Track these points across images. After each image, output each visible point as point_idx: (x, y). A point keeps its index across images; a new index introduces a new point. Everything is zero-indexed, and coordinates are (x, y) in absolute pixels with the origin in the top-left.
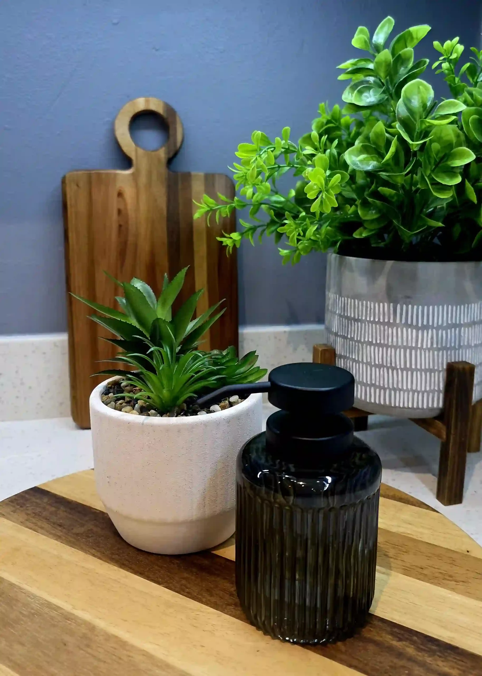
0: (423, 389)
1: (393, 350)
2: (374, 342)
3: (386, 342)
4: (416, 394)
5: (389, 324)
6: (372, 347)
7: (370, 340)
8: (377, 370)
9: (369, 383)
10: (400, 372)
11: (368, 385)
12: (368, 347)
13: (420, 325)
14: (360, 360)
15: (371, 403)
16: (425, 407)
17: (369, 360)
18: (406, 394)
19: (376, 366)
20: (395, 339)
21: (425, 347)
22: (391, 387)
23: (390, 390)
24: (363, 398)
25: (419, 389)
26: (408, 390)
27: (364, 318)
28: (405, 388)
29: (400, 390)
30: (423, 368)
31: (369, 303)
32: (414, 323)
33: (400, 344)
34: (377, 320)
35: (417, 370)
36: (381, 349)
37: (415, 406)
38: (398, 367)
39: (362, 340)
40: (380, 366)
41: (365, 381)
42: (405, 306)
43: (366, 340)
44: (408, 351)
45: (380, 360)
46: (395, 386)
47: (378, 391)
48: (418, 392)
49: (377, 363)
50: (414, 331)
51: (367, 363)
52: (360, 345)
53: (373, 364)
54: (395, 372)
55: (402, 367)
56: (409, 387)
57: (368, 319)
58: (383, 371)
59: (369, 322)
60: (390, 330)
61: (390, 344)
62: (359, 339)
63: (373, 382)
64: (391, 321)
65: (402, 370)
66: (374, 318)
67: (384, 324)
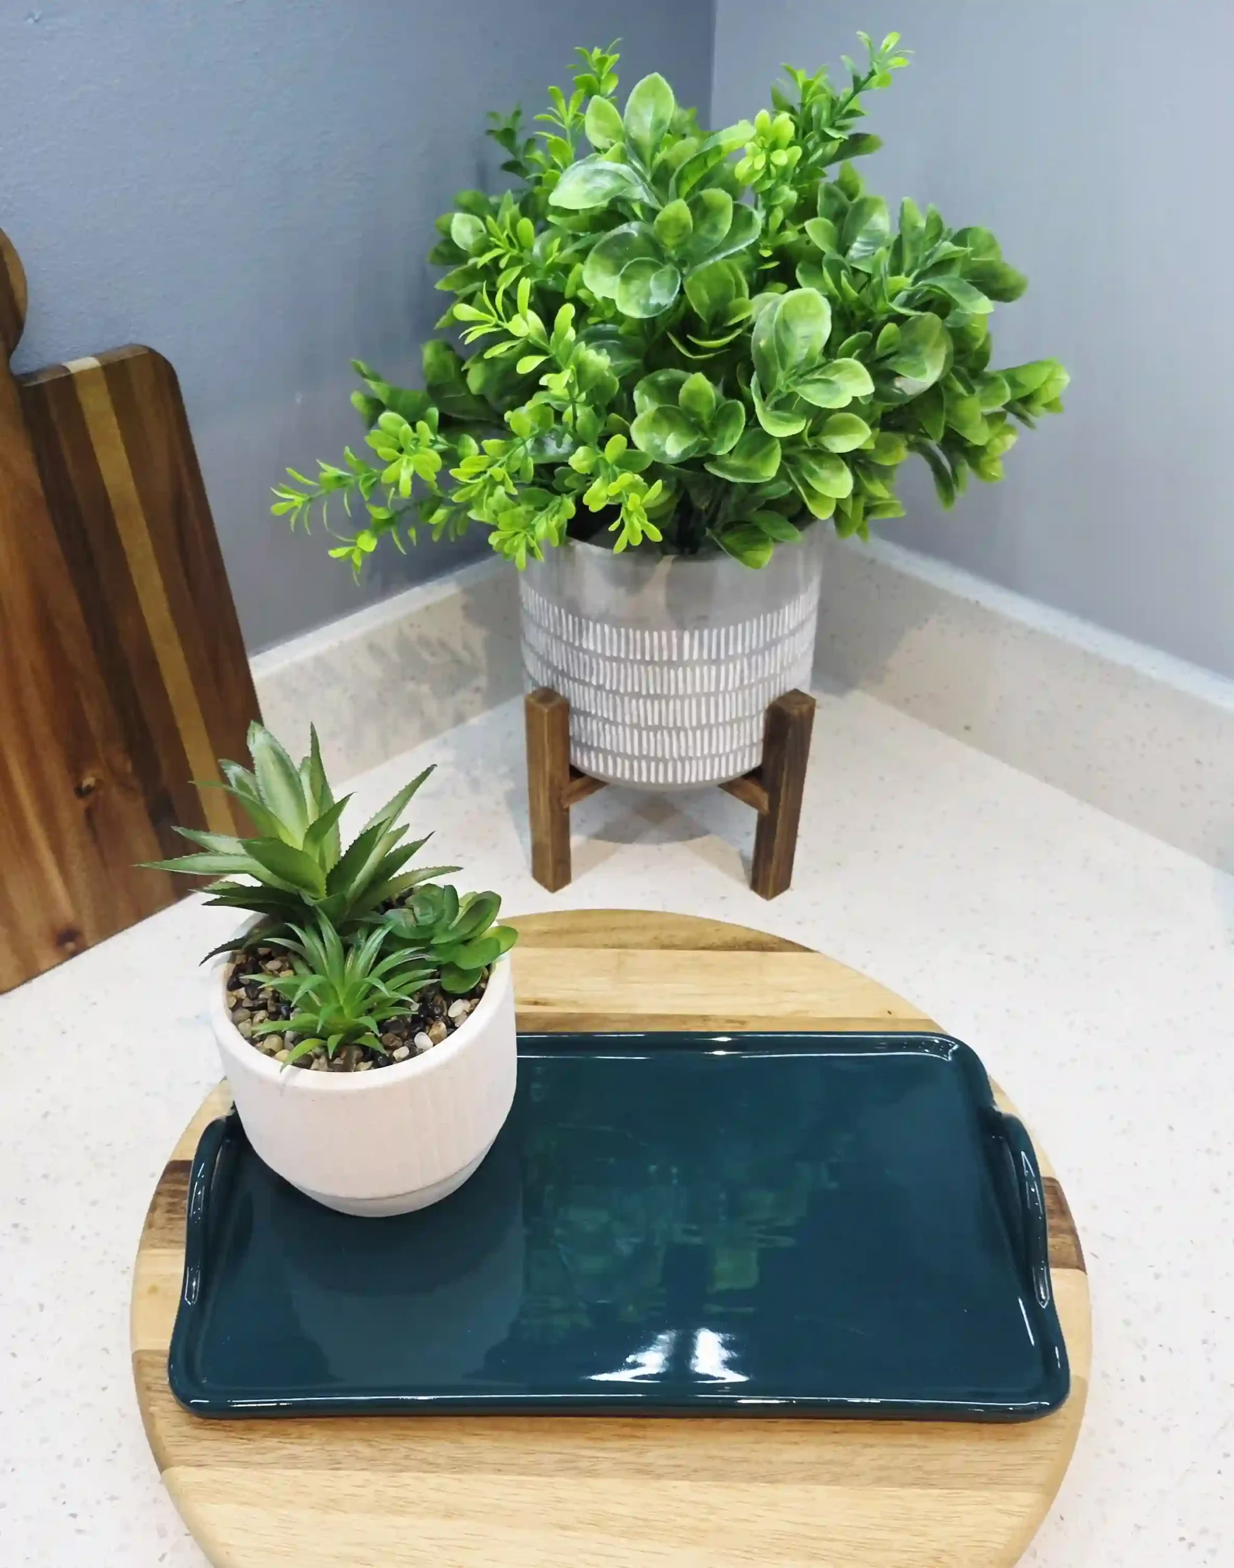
1: (678, 703)
2: (644, 692)
3: (665, 692)
4: (717, 760)
5: (670, 663)
7: (637, 689)
10: (690, 733)
11: (636, 758)
12: (634, 702)
13: (722, 656)
14: (619, 720)
15: (640, 783)
16: (731, 773)
18: (701, 763)
19: (648, 728)
20: (681, 685)
21: (730, 687)
22: (675, 755)
23: (675, 761)
24: (627, 776)
25: (721, 751)
26: (704, 757)
27: (623, 655)
28: (699, 754)
29: (690, 759)
30: (728, 719)
31: (631, 631)
32: (714, 656)
33: (689, 691)
34: (647, 658)
35: (717, 724)
36: (656, 702)
37: (715, 776)
38: (687, 724)
39: (622, 690)
40: (655, 729)
41: (629, 751)
42: (696, 634)
43: (629, 689)
44: (703, 700)
45: (656, 719)
46: (683, 755)
47: (653, 764)
48: (721, 756)
50: (714, 668)
51: (633, 726)
52: (617, 698)
53: (643, 725)
55: (694, 723)
57: (631, 657)
58: (662, 736)
59: (633, 662)
60: (672, 673)
61: (673, 692)
62: (614, 688)
63: (645, 753)
64: (675, 658)
65: (694, 730)
66: (643, 654)
67: (661, 664)
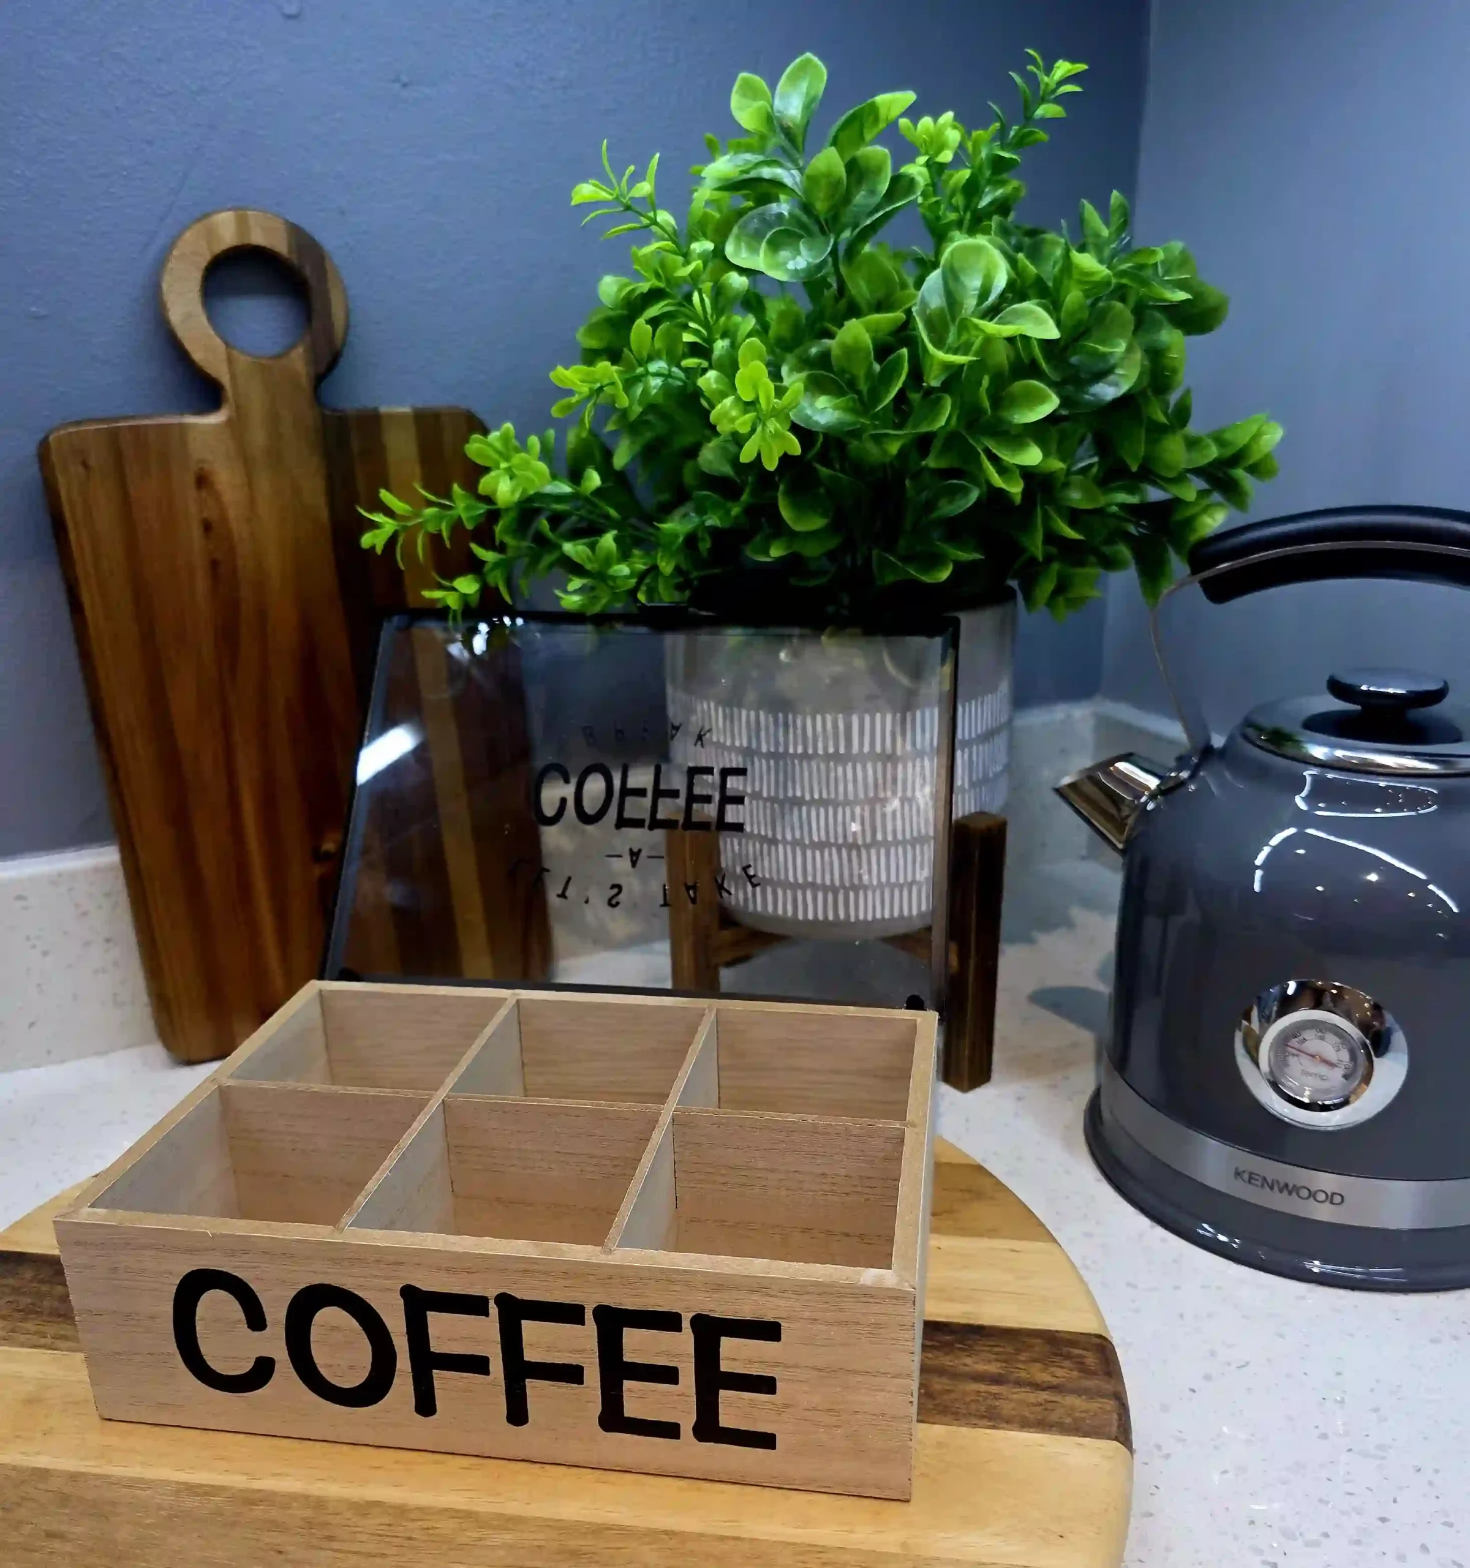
0: (909, 879)
3: (833, 796)
4: (897, 892)
5: (837, 757)
6: (804, 809)
8: (818, 853)
9: (800, 880)
13: (899, 751)
14: (779, 837)
15: (806, 921)
16: (915, 912)
17: (798, 835)
18: (878, 893)
24: (790, 913)
26: (881, 887)
27: (781, 750)
28: (875, 882)
30: (908, 836)
31: (790, 717)
32: (889, 751)
33: (861, 795)
34: (811, 751)
35: (896, 843)
36: (822, 810)
37: (896, 914)
38: (860, 842)
39: (781, 796)
40: (821, 846)
41: (791, 879)
42: (867, 718)
43: (790, 794)
45: (823, 833)
46: (856, 881)
47: (820, 896)
48: (901, 887)
49: (816, 839)
50: (889, 766)
52: (776, 806)
53: (807, 842)
54: (854, 853)
55: (868, 840)
56: (884, 879)
57: (791, 751)
58: (830, 855)
59: (795, 756)
60: (840, 770)
61: (841, 797)
62: (772, 794)
63: (810, 879)
64: (842, 751)
65: (868, 848)
66: (805, 746)
67: (827, 757)
